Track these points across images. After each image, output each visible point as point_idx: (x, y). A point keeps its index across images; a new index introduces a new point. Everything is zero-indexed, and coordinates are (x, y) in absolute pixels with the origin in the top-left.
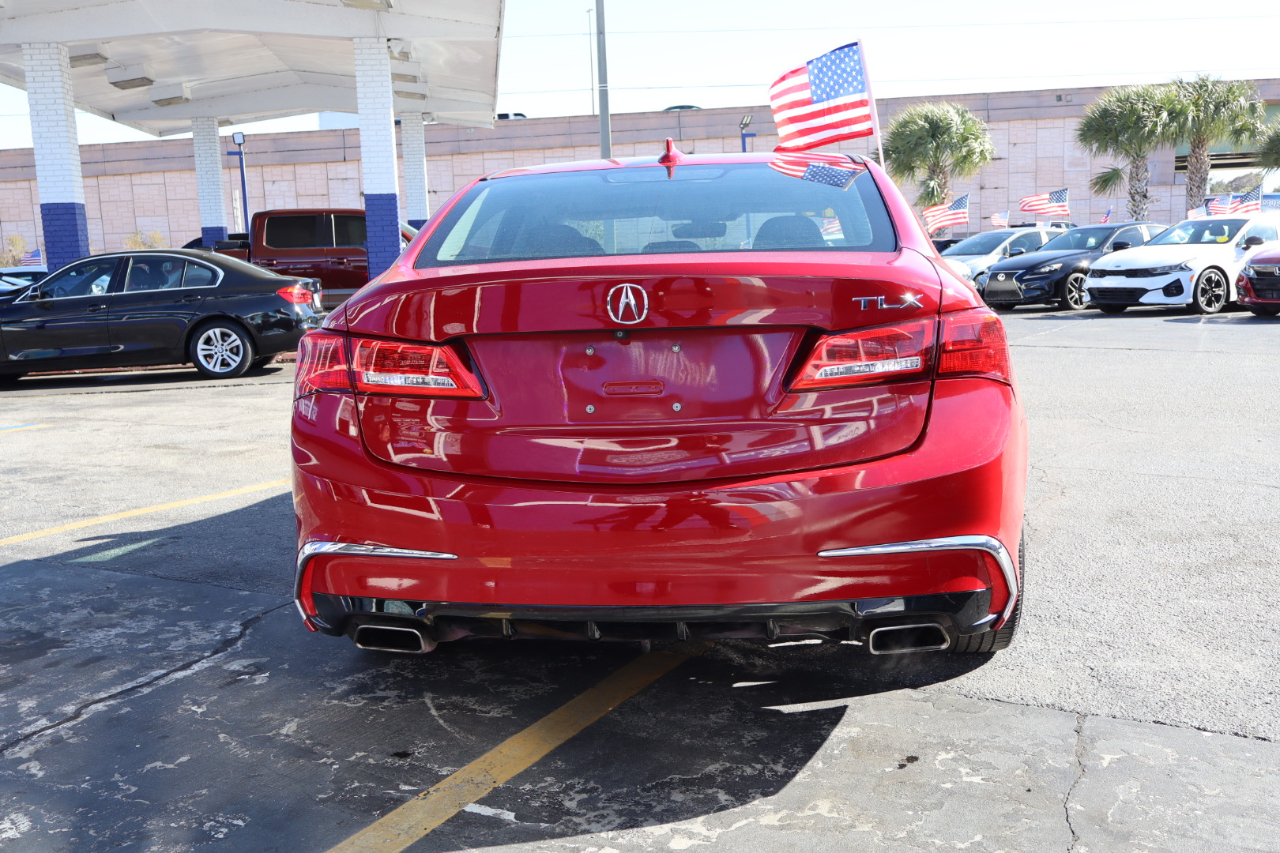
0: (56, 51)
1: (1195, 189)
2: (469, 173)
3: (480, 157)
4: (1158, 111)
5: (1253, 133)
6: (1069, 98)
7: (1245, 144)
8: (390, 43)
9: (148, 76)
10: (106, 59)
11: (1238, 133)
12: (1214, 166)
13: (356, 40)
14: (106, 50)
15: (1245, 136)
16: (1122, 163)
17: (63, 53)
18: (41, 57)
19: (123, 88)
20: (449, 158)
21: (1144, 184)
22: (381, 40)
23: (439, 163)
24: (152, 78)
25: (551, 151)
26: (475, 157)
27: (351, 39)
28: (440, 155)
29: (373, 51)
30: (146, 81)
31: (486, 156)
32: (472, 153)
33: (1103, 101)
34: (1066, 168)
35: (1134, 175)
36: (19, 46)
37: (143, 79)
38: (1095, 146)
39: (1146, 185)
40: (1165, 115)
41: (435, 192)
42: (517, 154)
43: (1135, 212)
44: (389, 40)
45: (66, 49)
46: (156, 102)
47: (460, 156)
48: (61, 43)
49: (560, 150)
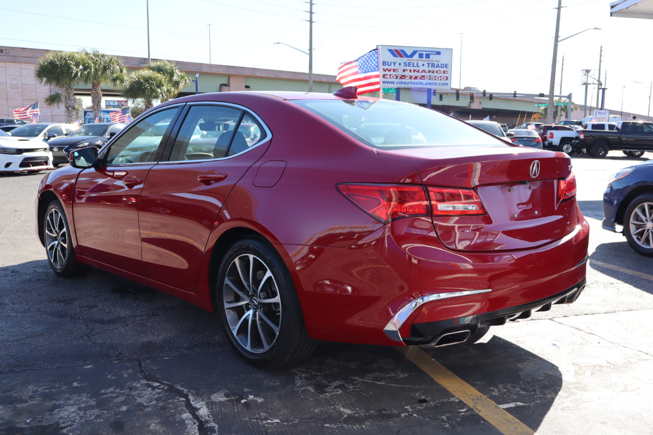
1: (96, 107)
4: (77, 65)
5: (122, 81)
6: (7, 51)
7: (119, 86)
11: (114, 80)
12: (104, 95)
15: (118, 82)
16: (61, 91)
21: (73, 102)
33: (50, 57)
34: (8, 90)
35: (68, 97)
38: (45, 79)
39: (74, 102)
40: (81, 67)
43: (69, 116)
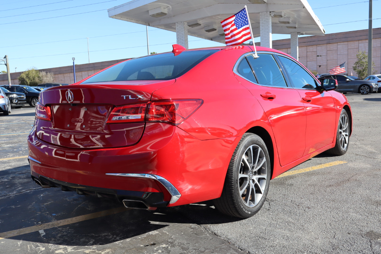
0: (183, 24)
2: (332, 49)
3: (336, 44)
8: (271, 13)
9: (214, 28)
10: (200, 25)
13: (260, 13)
14: (200, 22)
17: (185, 24)
18: (180, 26)
19: (209, 32)
20: (326, 45)
22: (268, 12)
23: (323, 47)
24: (216, 29)
25: (361, 41)
26: (335, 44)
27: (259, 13)
28: (323, 44)
29: (265, 16)
30: (214, 30)
31: (338, 44)
32: (334, 43)
36: (175, 23)
37: (213, 29)
41: (321, 56)
42: (349, 43)
44: (270, 12)
45: (187, 23)
46: (220, 35)
47: (330, 44)
48: (185, 21)
49: (365, 40)
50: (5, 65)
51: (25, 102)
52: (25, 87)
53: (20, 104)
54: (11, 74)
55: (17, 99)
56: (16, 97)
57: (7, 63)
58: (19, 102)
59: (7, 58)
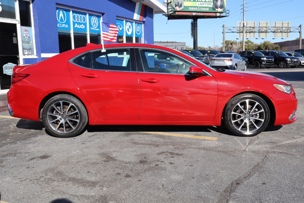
50: (299, 33)
51: (273, 63)
52: (277, 52)
53: (267, 65)
54: (302, 40)
55: (266, 61)
56: (266, 60)
57: (301, 30)
58: (267, 64)
59: (301, 27)
